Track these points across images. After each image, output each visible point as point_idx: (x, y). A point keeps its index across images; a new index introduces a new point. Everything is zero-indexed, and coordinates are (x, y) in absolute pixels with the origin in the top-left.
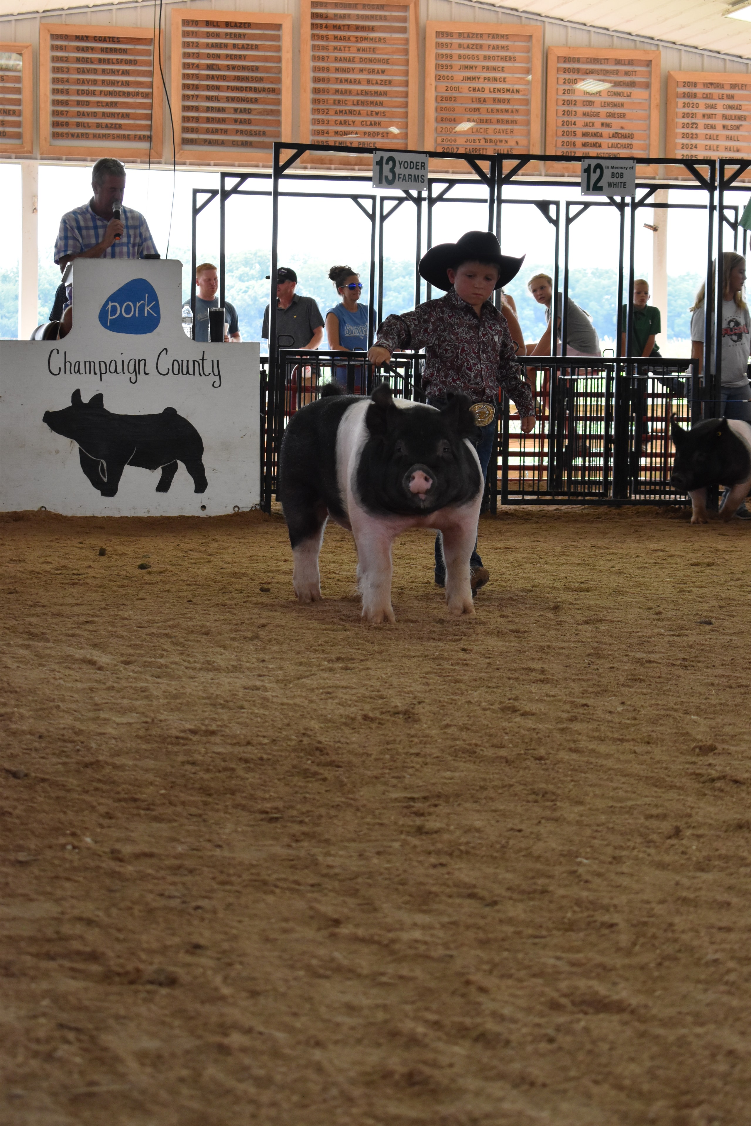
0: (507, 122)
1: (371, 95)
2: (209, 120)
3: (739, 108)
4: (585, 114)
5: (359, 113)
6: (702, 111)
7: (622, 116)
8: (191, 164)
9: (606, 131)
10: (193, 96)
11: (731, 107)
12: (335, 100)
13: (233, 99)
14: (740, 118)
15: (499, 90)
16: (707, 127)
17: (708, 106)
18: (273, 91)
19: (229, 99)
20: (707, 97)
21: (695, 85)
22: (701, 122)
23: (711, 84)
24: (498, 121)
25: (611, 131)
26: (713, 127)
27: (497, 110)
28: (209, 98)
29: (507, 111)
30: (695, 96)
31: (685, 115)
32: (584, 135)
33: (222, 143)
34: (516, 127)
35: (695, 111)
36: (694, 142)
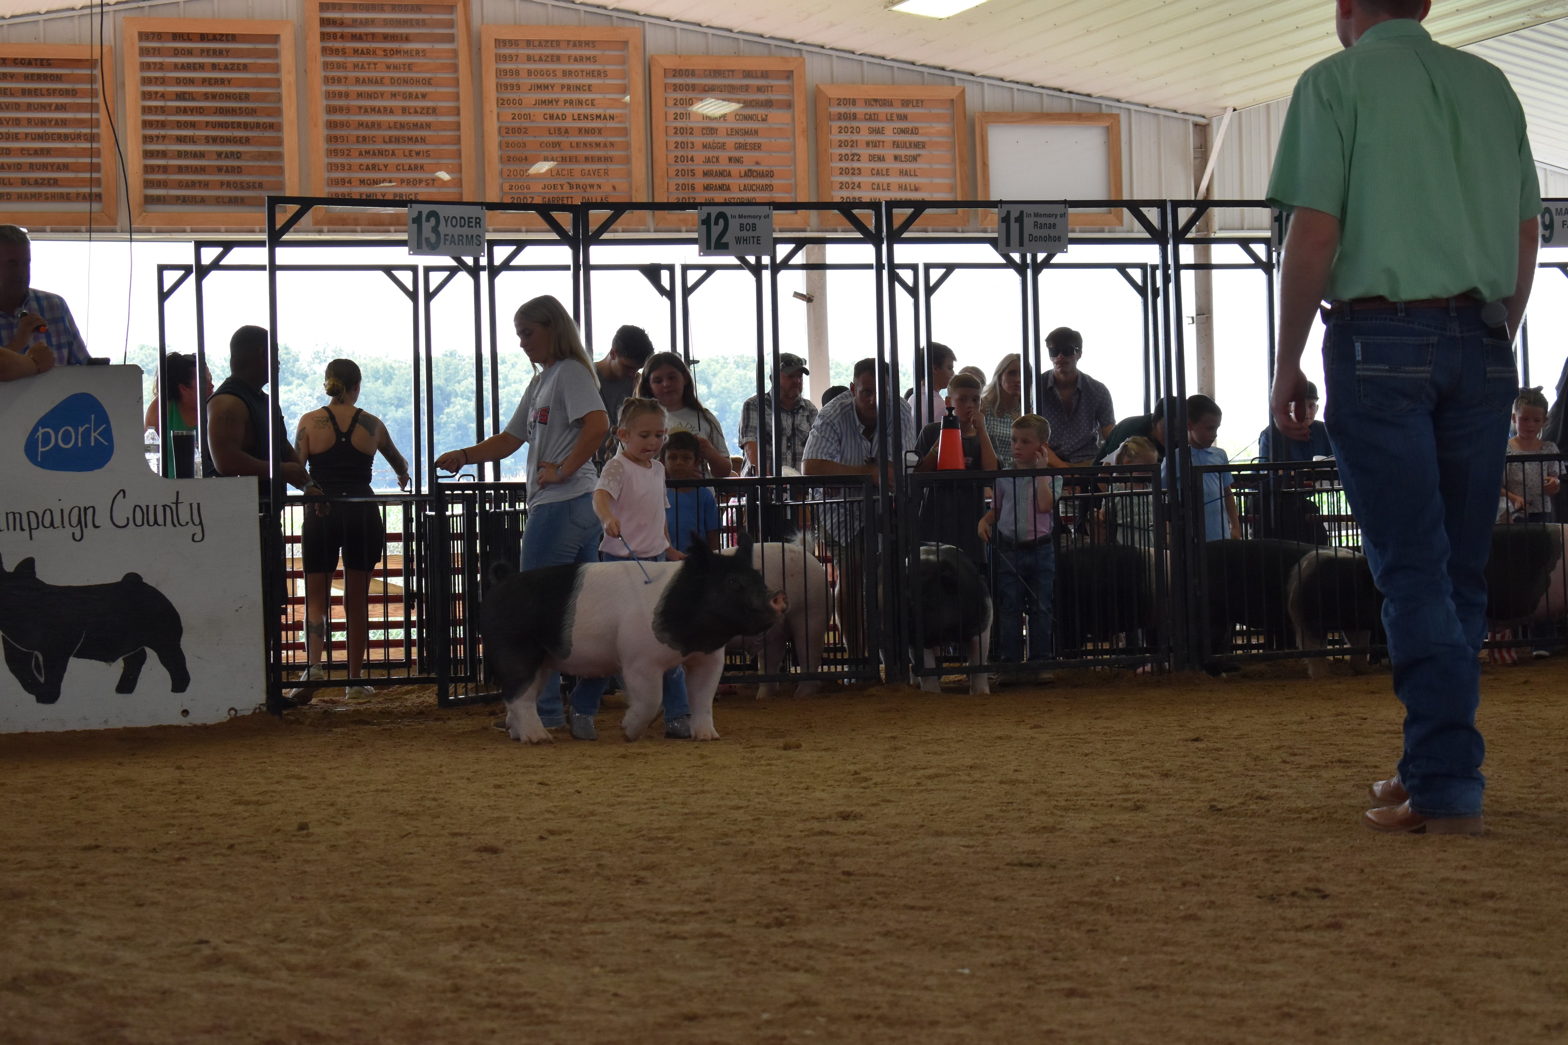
0: (599, 160)
1: (409, 129)
2: (181, 169)
3: (914, 131)
4: (705, 146)
5: (393, 154)
6: (864, 136)
7: (757, 147)
8: (159, 231)
9: (735, 168)
10: (158, 137)
11: (903, 131)
12: (358, 137)
13: (215, 140)
14: (917, 145)
15: (586, 117)
16: (872, 158)
17: (873, 131)
18: (271, 126)
19: (208, 140)
20: (871, 117)
21: (854, 102)
22: (865, 152)
23: (876, 100)
24: (587, 159)
25: (743, 168)
26: (881, 159)
27: (585, 144)
28: (180, 140)
29: (598, 145)
30: (854, 117)
31: (842, 143)
32: (706, 174)
33: (202, 201)
34: (612, 167)
35: (855, 137)
36: (856, 179)
